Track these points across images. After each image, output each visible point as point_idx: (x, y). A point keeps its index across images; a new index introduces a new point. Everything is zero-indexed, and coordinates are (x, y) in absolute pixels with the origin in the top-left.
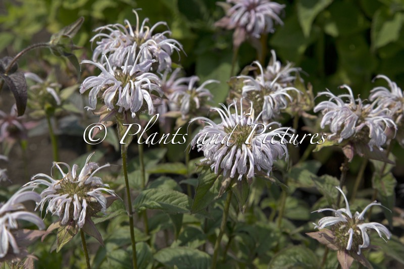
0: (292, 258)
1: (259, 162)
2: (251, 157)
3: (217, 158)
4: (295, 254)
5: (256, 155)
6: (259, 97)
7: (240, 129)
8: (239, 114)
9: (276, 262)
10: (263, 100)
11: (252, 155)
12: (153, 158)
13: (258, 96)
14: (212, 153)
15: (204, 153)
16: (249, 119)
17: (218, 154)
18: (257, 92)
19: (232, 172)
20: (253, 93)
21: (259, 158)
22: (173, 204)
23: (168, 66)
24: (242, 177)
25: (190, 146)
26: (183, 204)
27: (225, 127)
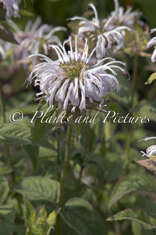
0: (135, 183)
1: (91, 95)
2: (83, 90)
3: (52, 91)
4: (137, 180)
5: (87, 88)
6: (93, 37)
7: (75, 64)
8: (74, 51)
9: (120, 188)
10: (96, 40)
11: (83, 88)
12: (22, 100)
13: (92, 35)
14: (47, 87)
15: (40, 87)
16: (83, 55)
17: (52, 88)
18: (92, 33)
19: (65, 105)
20: (88, 33)
21: (91, 90)
22: (18, 137)
23: (16, 13)
24: (76, 109)
25: (27, 81)
26: (27, 137)
27: (61, 63)
